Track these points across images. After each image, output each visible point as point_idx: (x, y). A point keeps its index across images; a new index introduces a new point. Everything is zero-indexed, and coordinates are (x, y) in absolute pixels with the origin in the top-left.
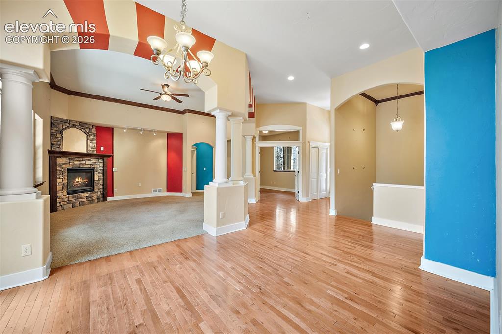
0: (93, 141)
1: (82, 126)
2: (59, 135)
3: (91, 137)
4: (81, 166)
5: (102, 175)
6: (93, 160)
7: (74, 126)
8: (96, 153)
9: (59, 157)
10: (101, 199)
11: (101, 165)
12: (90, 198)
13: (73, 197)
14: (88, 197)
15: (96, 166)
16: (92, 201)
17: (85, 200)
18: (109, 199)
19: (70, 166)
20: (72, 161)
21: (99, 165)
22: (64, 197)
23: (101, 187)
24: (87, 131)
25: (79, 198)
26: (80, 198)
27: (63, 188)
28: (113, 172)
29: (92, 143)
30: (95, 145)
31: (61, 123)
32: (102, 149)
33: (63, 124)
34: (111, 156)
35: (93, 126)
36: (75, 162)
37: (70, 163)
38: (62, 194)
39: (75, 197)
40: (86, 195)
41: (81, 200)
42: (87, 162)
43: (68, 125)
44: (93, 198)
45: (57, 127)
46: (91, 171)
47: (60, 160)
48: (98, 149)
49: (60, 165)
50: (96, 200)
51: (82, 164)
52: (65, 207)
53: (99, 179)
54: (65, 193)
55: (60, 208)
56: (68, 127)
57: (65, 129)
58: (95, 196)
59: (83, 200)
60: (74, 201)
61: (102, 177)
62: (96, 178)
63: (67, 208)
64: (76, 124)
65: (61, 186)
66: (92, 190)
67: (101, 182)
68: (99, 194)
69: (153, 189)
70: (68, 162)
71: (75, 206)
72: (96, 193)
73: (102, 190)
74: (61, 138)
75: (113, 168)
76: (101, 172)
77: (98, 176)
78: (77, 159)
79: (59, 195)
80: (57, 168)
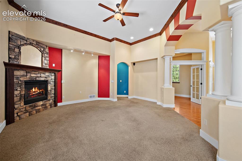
1: (38, 44)
2: (17, 50)
3: (45, 55)
4: (38, 79)
5: (53, 86)
6: (47, 74)
7: (31, 44)
8: (49, 68)
9: (16, 70)
10: (53, 105)
11: (53, 77)
12: (45, 105)
13: (30, 106)
14: (42, 105)
15: (49, 79)
16: (46, 108)
17: (41, 107)
18: (59, 104)
19: (27, 78)
20: (29, 74)
21: (51, 78)
22: (22, 107)
23: (53, 95)
24: (42, 49)
25: (35, 107)
26: (37, 107)
27: (20, 99)
29: (46, 60)
30: (48, 62)
31: (20, 39)
32: (54, 65)
34: (60, 71)
35: (46, 46)
36: (32, 75)
37: (28, 76)
38: (19, 105)
39: (32, 106)
40: (41, 103)
41: (37, 108)
42: (42, 75)
43: (25, 42)
44: (47, 105)
45: (15, 42)
46: (46, 83)
47: (17, 73)
48: (50, 65)
49: (18, 78)
50: (49, 107)
51: (38, 77)
52: (22, 116)
53: (52, 89)
54: (22, 104)
55: (18, 118)
56: (26, 44)
57: (23, 45)
58: (48, 103)
59: (39, 108)
60: (31, 110)
61: (54, 88)
62: (49, 88)
63: (25, 117)
64: (33, 42)
65: (19, 98)
67: (53, 92)
68: (51, 101)
69: (89, 95)
70: (26, 75)
71: (32, 115)
72: (49, 100)
73: (53, 98)
74: (19, 53)
75: (61, 80)
76: (53, 83)
77: (50, 87)
78: (33, 72)
79: (16, 106)
80: (15, 81)
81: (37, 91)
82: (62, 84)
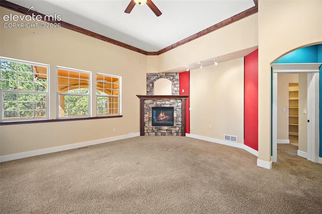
0: (177, 86)
1: (167, 75)
2: (151, 85)
3: (175, 82)
4: (162, 106)
5: (180, 113)
6: (172, 101)
7: (161, 77)
8: (179, 95)
9: (146, 99)
10: (180, 134)
11: (180, 104)
12: (170, 131)
13: (156, 128)
14: (167, 130)
15: (174, 106)
16: (171, 133)
17: (165, 131)
18: (187, 134)
19: (154, 105)
20: (155, 102)
21: (178, 104)
22: (150, 127)
23: (180, 123)
24: (172, 78)
26: (161, 130)
27: (149, 120)
28: (189, 111)
29: (176, 87)
30: (179, 88)
31: (152, 76)
32: (183, 91)
33: (154, 76)
34: (188, 97)
35: (176, 73)
36: (158, 103)
37: (154, 104)
38: (149, 125)
39: (157, 128)
40: (166, 128)
41: (162, 131)
42: (167, 102)
43: (157, 77)
44: (172, 132)
45: (149, 80)
46: (172, 109)
47: (147, 102)
48: (180, 91)
49: (147, 105)
50: (175, 134)
51: (163, 104)
52: (150, 134)
53: (178, 117)
54: (151, 124)
55: (147, 134)
57: (155, 80)
58: (173, 130)
59: (164, 131)
60: (157, 131)
61: (181, 115)
62: (175, 115)
63: (152, 135)
64: (163, 75)
65: (148, 119)
66: (173, 125)
67: (180, 119)
68: (177, 129)
69: (225, 135)
70: (152, 102)
71: (157, 135)
72: (176, 127)
73: (180, 126)
74: (152, 86)
75: (189, 107)
76: (179, 111)
77: (177, 114)
78: (158, 100)
79: (146, 125)
80: (145, 107)
81: (164, 117)
82: (190, 111)
